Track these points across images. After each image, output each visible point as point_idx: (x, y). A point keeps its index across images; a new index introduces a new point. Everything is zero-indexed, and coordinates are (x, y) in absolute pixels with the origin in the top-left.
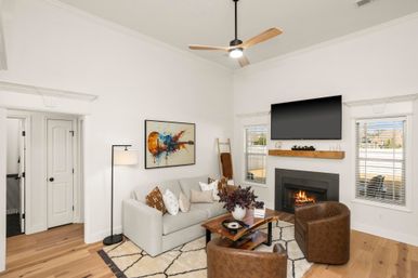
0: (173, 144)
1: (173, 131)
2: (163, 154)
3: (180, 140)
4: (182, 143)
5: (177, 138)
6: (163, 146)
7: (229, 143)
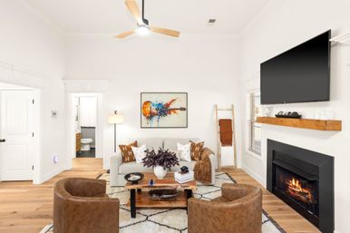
0: (164, 110)
1: (165, 100)
2: (155, 118)
3: (171, 107)
4: (174, 110)
5: (168, 105)
6: (155, 111)
7: (232, 110)
